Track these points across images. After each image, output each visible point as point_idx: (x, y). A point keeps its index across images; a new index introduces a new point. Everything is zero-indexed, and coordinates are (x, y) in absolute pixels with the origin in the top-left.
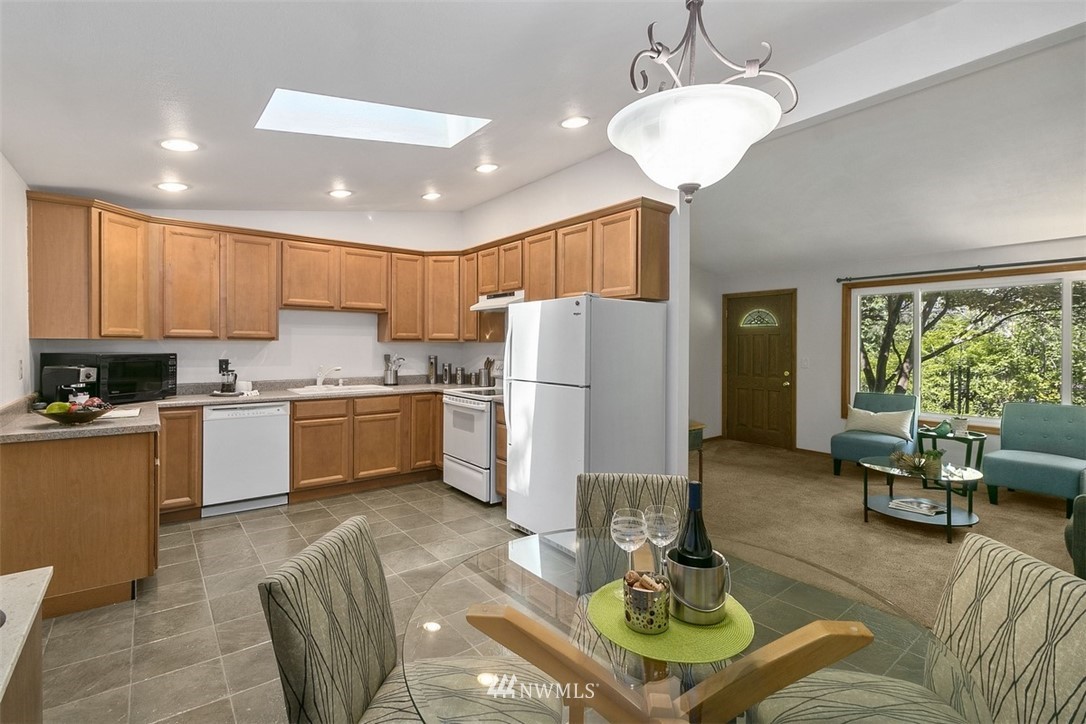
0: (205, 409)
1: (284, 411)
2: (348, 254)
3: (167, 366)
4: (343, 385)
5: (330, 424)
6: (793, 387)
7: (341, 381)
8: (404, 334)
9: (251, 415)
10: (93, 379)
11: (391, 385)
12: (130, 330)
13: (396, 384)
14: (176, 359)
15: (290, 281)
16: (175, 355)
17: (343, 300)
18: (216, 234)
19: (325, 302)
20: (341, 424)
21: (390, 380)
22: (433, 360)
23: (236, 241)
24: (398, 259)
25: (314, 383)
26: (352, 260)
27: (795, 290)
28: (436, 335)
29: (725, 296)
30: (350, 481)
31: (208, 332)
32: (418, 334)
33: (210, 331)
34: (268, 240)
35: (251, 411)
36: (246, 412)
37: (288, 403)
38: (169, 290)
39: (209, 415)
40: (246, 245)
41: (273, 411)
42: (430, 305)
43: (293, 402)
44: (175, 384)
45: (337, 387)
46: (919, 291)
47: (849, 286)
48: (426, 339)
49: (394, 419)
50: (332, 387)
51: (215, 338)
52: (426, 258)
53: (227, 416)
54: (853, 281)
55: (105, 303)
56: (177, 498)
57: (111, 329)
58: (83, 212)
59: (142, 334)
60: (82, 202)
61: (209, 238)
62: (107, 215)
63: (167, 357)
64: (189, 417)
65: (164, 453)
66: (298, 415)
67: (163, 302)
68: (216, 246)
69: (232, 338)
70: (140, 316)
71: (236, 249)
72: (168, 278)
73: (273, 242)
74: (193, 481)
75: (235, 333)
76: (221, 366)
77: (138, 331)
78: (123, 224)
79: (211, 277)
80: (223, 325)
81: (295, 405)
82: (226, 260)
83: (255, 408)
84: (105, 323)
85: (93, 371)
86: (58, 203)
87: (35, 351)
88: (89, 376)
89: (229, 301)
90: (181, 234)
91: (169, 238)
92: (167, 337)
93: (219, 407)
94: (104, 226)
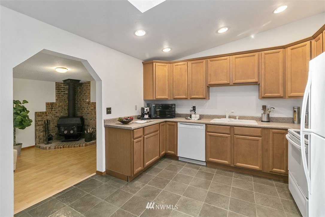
0: (178, 123)
1: (203, 127)
2: (236, 58)
3: (172, 108)
4: (239, 119)
5: (222, 137)
7: (237, 117)
8: (270, 95)
9: (192, 127)
10: (148, 111)
11: (265, 122)
12: (164, 97)
13: (269, 122)
14: (175, 106)
15: (210, 75)
16: (175, 104)
17: (234, 79)
18: (186, 63)
19: (225, 82)
20: (227, 137)
21: (265, 119)
22: (296, 110)
23: (192, 64)
24: (265, 54)
25: (225, 117)
26: (240, 60)
28: (293, 94)
30: (232, 165)
31: (184, 97)
32: (281, 94)
33: (185, 96)
36: (190, 126)
37: (205, 125)
38: (174, 84)
39: (179, 125)
40: (195, 64)
41: (199, 127)
42: (288, 76)
44: (175, 114)
45: (235, 120)
48: (287, 97)
49: (258, 140)
50: (233, 119)
51: (186, 99)
52: (286, 49)
53: (184, 127)
55: (157, 89)
56: (171, 151)
57: (158, 97)
58: (152, 64)
59: (168, 98)
60: (151, 62)
61: (185, 64)
62: (157, 64)
63: (172, 105)
64: (174, 125)
65: (168, 136)
66: (208, 130)
67: (173, 88)
68: (187, 67)
69: (191, 99)
70: (167, 92)
71: (192, 66)
72: (174, 80)
73: (204, 61)
74: (175, 147)
75: (192, 96)
76: (193, 109)
77: (166, 97)
78: (162, 66)
79: (185, 78)
80: (188, 94)
81: (207, 126)
82: (190, 71)
83: (193, 125)
84: (157, 95)
85: (148, 108)
86: (148, 64)
87: (145, 103)
88: (147, 110)
89: (190, 86)
90: (177, 65)
91: (174, 67)
92: (174, 99)
93: (182, 122)
94: (156, 67)
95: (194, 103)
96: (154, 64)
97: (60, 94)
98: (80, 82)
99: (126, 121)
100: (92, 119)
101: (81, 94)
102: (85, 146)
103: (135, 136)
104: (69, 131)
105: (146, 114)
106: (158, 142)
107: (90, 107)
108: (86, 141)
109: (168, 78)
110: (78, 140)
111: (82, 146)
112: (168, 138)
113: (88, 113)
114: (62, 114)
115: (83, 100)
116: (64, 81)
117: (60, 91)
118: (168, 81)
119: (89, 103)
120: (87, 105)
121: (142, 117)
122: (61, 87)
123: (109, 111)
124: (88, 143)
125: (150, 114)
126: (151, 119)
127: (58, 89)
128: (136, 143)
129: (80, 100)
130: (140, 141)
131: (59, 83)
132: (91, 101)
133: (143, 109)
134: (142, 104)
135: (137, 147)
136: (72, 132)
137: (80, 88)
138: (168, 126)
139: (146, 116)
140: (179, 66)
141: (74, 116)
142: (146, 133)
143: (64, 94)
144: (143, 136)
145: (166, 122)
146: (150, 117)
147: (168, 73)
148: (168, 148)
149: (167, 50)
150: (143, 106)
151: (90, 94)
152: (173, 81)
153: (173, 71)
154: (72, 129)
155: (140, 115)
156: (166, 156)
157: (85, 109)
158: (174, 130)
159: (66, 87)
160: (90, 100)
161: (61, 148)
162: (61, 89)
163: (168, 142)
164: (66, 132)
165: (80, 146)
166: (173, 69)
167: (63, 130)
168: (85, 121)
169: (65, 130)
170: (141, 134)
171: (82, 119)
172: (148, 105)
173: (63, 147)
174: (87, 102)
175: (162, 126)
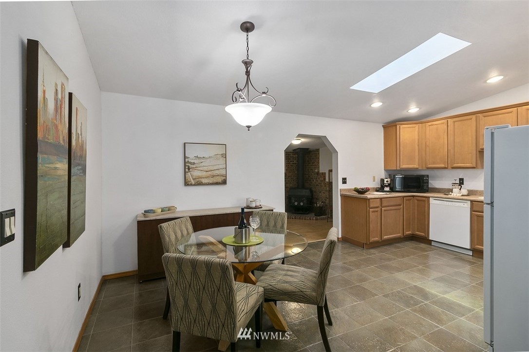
0: (430, 198)
1: (468, 205)
3: (423, 180)
9: (450, 204)
10: (389, 182)
12: (413, 166)
14: (428, 177)
16: (428, 175)
23: (454, 122)
31: (443, 166)
33: (443, 165)
34: (470, 117)
35: (450, 203)
36: (448, 203)
37: (469, 202)
38: (428, 150)
39: (432, 201)
40: (460, 123)
41: (461, 204)
43: (472, 201)
44: (428, 187)
51: (445, 168)
53: (439, 203)
55: (401, 157)
56: (420, 232)
57: (404, 166)
58: (395, 127)
59: (418, 167)
60: (394, 124)
61: (443, 123)
62: (402, 126)
63: (423, 176)
64: (424, 201)
65: (416, 213)
66: (474, 209)
67: (426, 154)
68: (446, 127)
69: (453, 168)
70: (417, 160)
71: (454, 125)
72: (428, 144)
73: (474, 117)
74: (426, 227)
75: (454, 165)
76: (460, 182)
77: (416, 166)
78: (409, 128)
79: (444, 141)
80: (449, 162)
81: (473, 203)
82: (451, 132)
83: (452, 201)
84: (401, 164)
85: (389, 180)
86: (390, 127)
87: (386, 173)
88: (387, 181)
89: (452, 151)
90: (432, 125)
91: (428, 129)
92: (428, 168)
93: (436, 198)
94: (401, 130)
95: (461, 174)
96: (398, 126)
97: (289, 163)
98: (309, 150)
99: (362, 191)
100: (322, 192)
101: (309, 163)
102: (316, 220)
103: (371, 205)
104: (299, 203)
105: (387, 186)
106: (401, 218)
107: (319, 178)
108: (315, 215)
109: (419, 142)
110: (308, 214)
111: (313, 220)
112: (416, 216)
113: (317, 185)
114: (291, 185)
115: (312, 170)
116: (294, 150)
117: (290, 160)
118: (418, 146)
119: (318, 173)
120: (316, 175)
121: (381, 189)
122: (291, 157)
123: (344, 181)
124: (318, 218)
125: (392, 186)
126: (394, 192)
127: (288, 159)
128: (372, 212)
129: (308, 170)
130: (377, 211)
131: (288, 152)
132: (321, 172)
133: (382, 180)
134: (382, 174)
135: (373, 216)
136: (302, 204)
137: (308, 157)
138: (416, 201)
139: (387, 189)
140: (435, 126)
141: (304, 187)
142: (384, 205)
143: (293, 163)
144: (381, 207)
145: (413, 196)
146: (392, 190)
147: (419, 136)
148: (416, 229)
149: (413, 110)
150: (383, 177)
151: (319, 163)
152: (426, 146)
153: (425, 133)
154: (303, 201)
155: (379, 188)
156: (413, 238)
157: (313, 181)
158: (425, 207)
159: (294, 156)
160: (319, 170)
161: (293, 218)
162: (290, 159)
163: (416, 222)
164: (296, 204)
165: (310, 219)
166: (426, 131)
167: (293, 201)
168: (314, 194)
169: (296, 201)
170: (378, 204)
171: (311, 192)
172: (390, 176)
173: (295, 218)
174: (316, 172)
175: (407, 201)
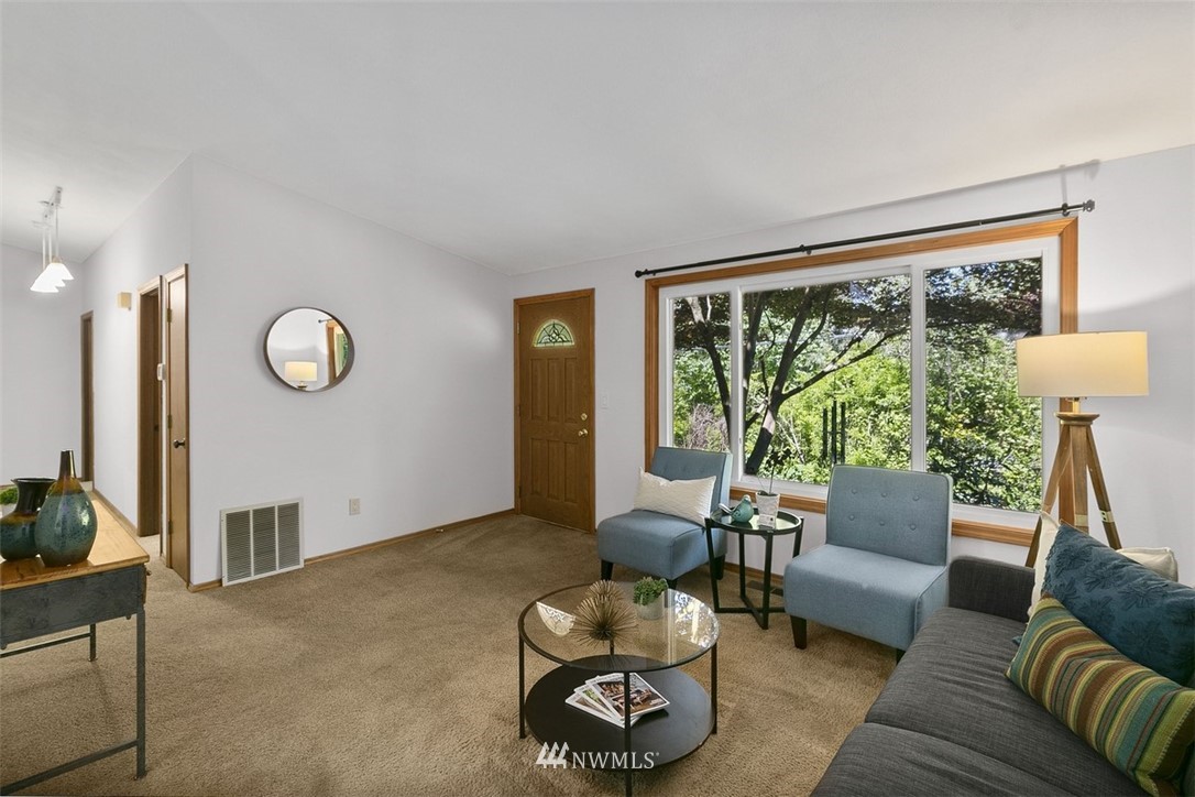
6: (590, 438)
27: (593, 290)
29: (517, 301)
46: (738, 289)
47: (655, 282)
54: (658, 275)
